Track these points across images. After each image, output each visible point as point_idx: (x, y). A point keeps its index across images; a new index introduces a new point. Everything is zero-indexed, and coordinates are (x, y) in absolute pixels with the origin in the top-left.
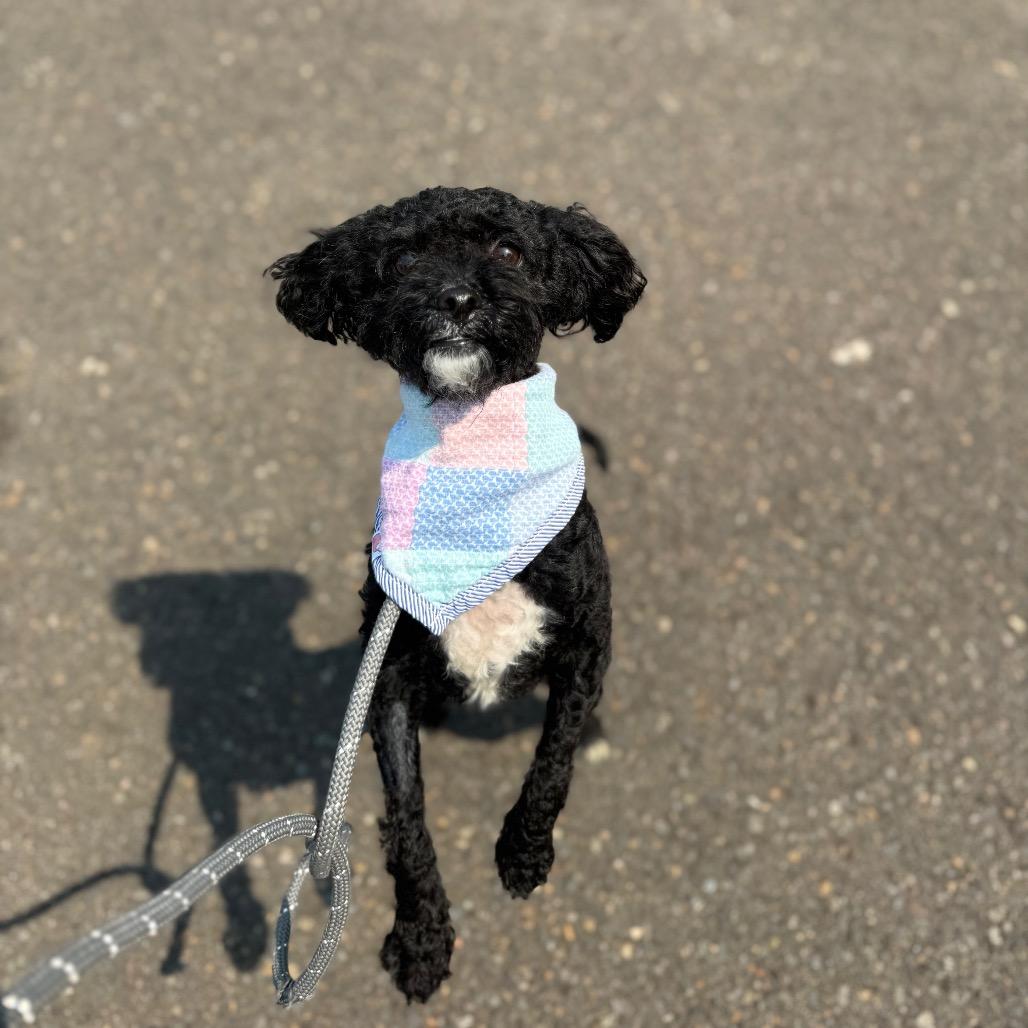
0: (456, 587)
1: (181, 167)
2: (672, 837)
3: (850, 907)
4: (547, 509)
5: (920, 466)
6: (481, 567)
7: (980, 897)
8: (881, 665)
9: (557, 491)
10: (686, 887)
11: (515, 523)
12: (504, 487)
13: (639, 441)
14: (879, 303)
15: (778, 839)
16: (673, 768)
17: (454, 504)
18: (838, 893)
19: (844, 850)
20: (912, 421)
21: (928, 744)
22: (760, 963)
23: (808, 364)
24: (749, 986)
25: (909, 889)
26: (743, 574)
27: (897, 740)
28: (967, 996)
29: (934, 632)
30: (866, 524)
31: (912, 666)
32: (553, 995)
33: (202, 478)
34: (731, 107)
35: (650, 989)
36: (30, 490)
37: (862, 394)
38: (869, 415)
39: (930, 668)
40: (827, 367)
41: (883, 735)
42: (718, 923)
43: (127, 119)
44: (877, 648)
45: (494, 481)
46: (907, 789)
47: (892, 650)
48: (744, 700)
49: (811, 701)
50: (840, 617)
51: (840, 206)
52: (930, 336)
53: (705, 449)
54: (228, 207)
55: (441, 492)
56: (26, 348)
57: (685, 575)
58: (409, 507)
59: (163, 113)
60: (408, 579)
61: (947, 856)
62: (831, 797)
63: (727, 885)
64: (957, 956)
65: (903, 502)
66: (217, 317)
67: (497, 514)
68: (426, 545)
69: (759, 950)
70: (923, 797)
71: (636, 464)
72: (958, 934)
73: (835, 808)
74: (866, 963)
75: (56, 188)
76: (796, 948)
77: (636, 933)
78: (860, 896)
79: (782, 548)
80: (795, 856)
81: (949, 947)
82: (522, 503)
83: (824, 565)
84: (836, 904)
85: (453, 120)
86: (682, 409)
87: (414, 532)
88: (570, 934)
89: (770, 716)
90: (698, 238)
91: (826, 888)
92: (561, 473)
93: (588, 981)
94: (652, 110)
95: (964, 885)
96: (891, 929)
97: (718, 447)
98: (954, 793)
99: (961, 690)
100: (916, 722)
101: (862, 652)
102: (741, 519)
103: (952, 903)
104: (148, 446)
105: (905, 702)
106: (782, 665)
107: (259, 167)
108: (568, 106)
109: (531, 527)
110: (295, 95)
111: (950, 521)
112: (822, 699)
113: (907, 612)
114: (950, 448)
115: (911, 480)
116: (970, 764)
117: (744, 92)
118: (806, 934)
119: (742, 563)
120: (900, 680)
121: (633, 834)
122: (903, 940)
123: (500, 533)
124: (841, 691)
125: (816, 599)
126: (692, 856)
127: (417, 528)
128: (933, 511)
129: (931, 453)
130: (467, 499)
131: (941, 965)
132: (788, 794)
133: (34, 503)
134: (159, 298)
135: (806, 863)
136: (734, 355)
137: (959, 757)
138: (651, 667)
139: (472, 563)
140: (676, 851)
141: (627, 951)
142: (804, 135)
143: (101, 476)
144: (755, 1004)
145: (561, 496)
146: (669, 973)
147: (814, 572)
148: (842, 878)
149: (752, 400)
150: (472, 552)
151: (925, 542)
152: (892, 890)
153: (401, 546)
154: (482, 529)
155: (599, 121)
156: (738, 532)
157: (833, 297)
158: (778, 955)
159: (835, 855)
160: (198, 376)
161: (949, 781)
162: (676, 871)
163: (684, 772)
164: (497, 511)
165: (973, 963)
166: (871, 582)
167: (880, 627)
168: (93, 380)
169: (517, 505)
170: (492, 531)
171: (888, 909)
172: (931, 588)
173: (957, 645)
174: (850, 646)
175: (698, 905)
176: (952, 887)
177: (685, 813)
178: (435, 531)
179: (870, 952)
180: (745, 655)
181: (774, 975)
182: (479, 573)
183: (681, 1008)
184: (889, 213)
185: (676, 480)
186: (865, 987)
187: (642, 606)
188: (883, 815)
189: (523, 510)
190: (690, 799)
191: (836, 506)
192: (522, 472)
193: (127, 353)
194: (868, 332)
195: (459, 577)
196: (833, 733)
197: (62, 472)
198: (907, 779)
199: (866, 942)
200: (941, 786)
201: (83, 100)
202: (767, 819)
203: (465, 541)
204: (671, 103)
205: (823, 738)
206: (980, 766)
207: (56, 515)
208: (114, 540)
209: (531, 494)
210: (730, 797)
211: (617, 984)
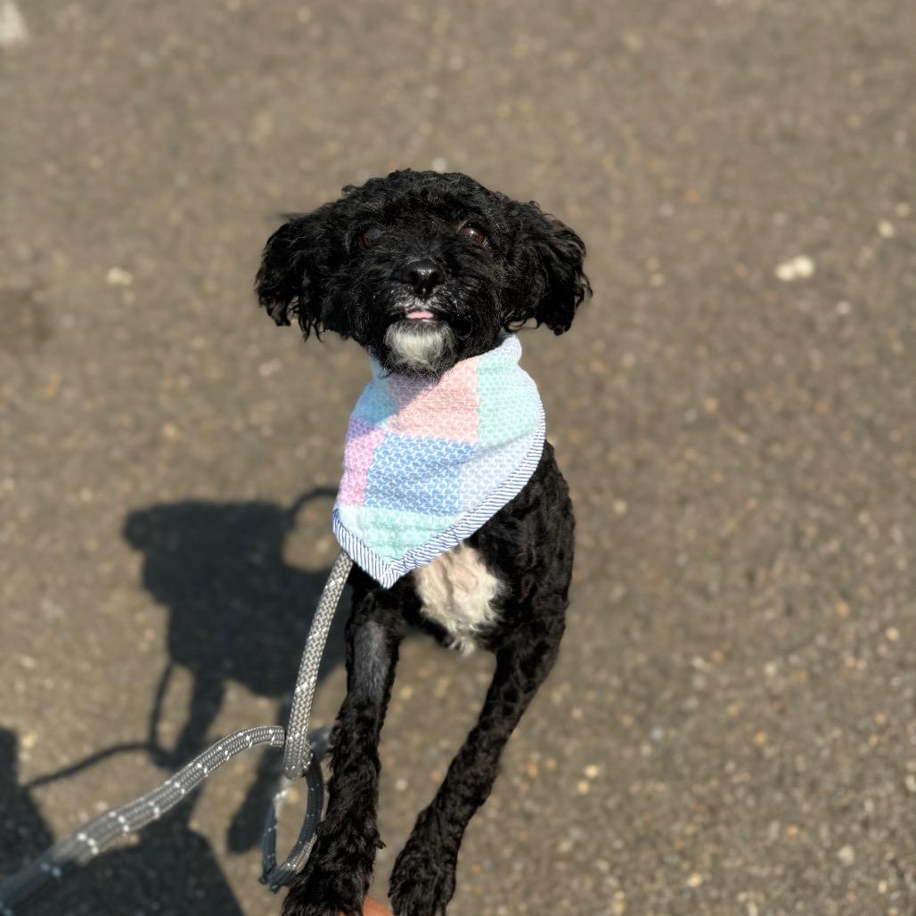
0: (405, 546)
1: (194, 100)
2: (624, 691)
3: (781, 754)
4: (498, 478)
5: (855, 371)
6: (430, 530)
7: (898, 749)
8: (815, 545)
9: (509, 461)
10: (636, 734)
11: (464, 490)
12: (452, 457)
13: (599, 346)
14: (822, 224)
15: (719, 695)
16: (627, 632)
17: (403, 469)
18: (771, 743)
19: (777, 706)
20: (849, 331)
21: (855, 616)
22: (700, 800)
23: (755, 280)
24: (690, 819)
25: (835, 741)
26: (691, 465)
27: (827, 611)
28: (884, 834)
29: (864, 518)
30: (805, 422)
31: (843, 548)
32: (518, 822)
33: (214, 373)
34: (689, 45)
35: (602, 820)
36: (65, 383)
37: (804, 306)
38: (810, 326)
39: (859, 549)
40: (771, 281)
41: (814, 607)
42: (664, 765)
43: (146, 59)
44: (811, 531)
45: (443, 450)
46: (835, 655)
47: (825, 532)
48: (690, 574)
49: (751, 577)
50: (779, 504)
51: (789, 136)
52: (867, 254)
53: (659, 354)
54: (235, 137)
55: (392, 456)
56: (60, 260)
57: (640, 464)
58: (363, 467)
59: (178, 54)
60: (360, 534)
61: (870, 713)
62: (766, 660)
63: (673, 733)
64: (877, 800)
65: (838, 402)
66: (227, 234)
67: (447, 481)
68: (378, 504)
69: (700, 789)
70: (849, 661)
71: (597, 367)
72: (878, 781)
73: (771, 669)
74: (793, 802)
75: (85, 120)
76: (733, 788)
77: (592, 771)
78: (790, 746)
79: (728, 442)
80: (733, 710)
81: (869, 791)
82: (473, 471)
83: (765, 456)
84: (769, 752)
85: (435, 58)
86: (639, 318)
87: (366, 490)
88: (533, 771)
89: (714, 587)
90: (658, 165)
91: (761, 738)
92: (515, 444)
93: (548, 811)
94: (615, 49)
95: (885, 739)
96: (818, 773)
97: (671, 353)
98: (877, 659)
99: (888, 569)
100: (845, 596)
101: (798, 535)
102: (691, 416)
103: (874, 752)
104: (167, 346)
105: (836, 579)
106: (725, 544)
107: (263, 101)
108: (540, 45)
109: (480, 494)
110: (293, 36)
111: (881, 420)
112: (761, 575)
113: (839, 500)
114: (883, 355)
115: (847, 383)
116: (893, 634)
117: (701, 32)
118: (742, 777)
119: (691, 454)
120: (832, 560)
121: (590, 686)
122: (828, 784)
123: (449, 498)
124: (778, 568)
125: (757, 486)
126: (641, 708)
127: (368, 487)
128: (865, 410)
129: (866, 358)
130: (415, 465)
131: (862, 807)
132: (729, 656)
133: (70, 395)
134: (175, 217)
135: (743, 716)
136: (687, 270)
137: (883, 628)
138: (607, 543)
139: (422, 525)
140: (628, 702)
141: (583, 787)
142: (756, 71)
143: (125, 372)
144: (695, 836)
145: (513, 466)
146: (620, 807)
147: (756, 463)
148: (775, 730)
149: (703, 311)
150: (422, 514)
151: (858, 439)
152: (819, 741)
153: (354, 502)
154: (431, 494)
155: (567, 58)
156: (688, 427)
157: (780, 219)
158: (717, 794)
159: (769, 710)
160: (210, 286)
161: (874, 648)
162: (627, 720)
163: (636, 635)
164: (448, 477)
165: (890, 806)
166: (808, 473)
167: (815, 512)
168: (118, 289)
169: (468, 473)
170: (440, 497)
171: (816, 757)
172: (863, 479)
173: (885, 528)
174: (787, 529)
175: (646, 750)
176: (874, 740)
177: (636, 671)
178: (386, 491)
179: (798, 794)
180: (691, 535)
181: (713, 810)
182: (428, 534)
183: (630, 836)
184: (832, 143)
185: (633, 381)
186: (792, 823)
187: (600, 491)
188: (813, 676)
189: (473, 477)
190: (641, 659)
191: (777, 405)
192: (472, 445)
193: (148, 265)
194: (811, 251)
195: (409, 536)
196: (769, 604)
197: (93, 368)
198: (836, 645)
199: (795, 785)
200: (866, 652)
201: (107, 42)
202: (709, 678)
203: (415, 504)
204: (633, 41)
205: (762, 608)
206: (902, 635)
207: (88, 406)
208: (138, 426)
209: (482, 463)
210: (677, 658)
211: (574, 814)
